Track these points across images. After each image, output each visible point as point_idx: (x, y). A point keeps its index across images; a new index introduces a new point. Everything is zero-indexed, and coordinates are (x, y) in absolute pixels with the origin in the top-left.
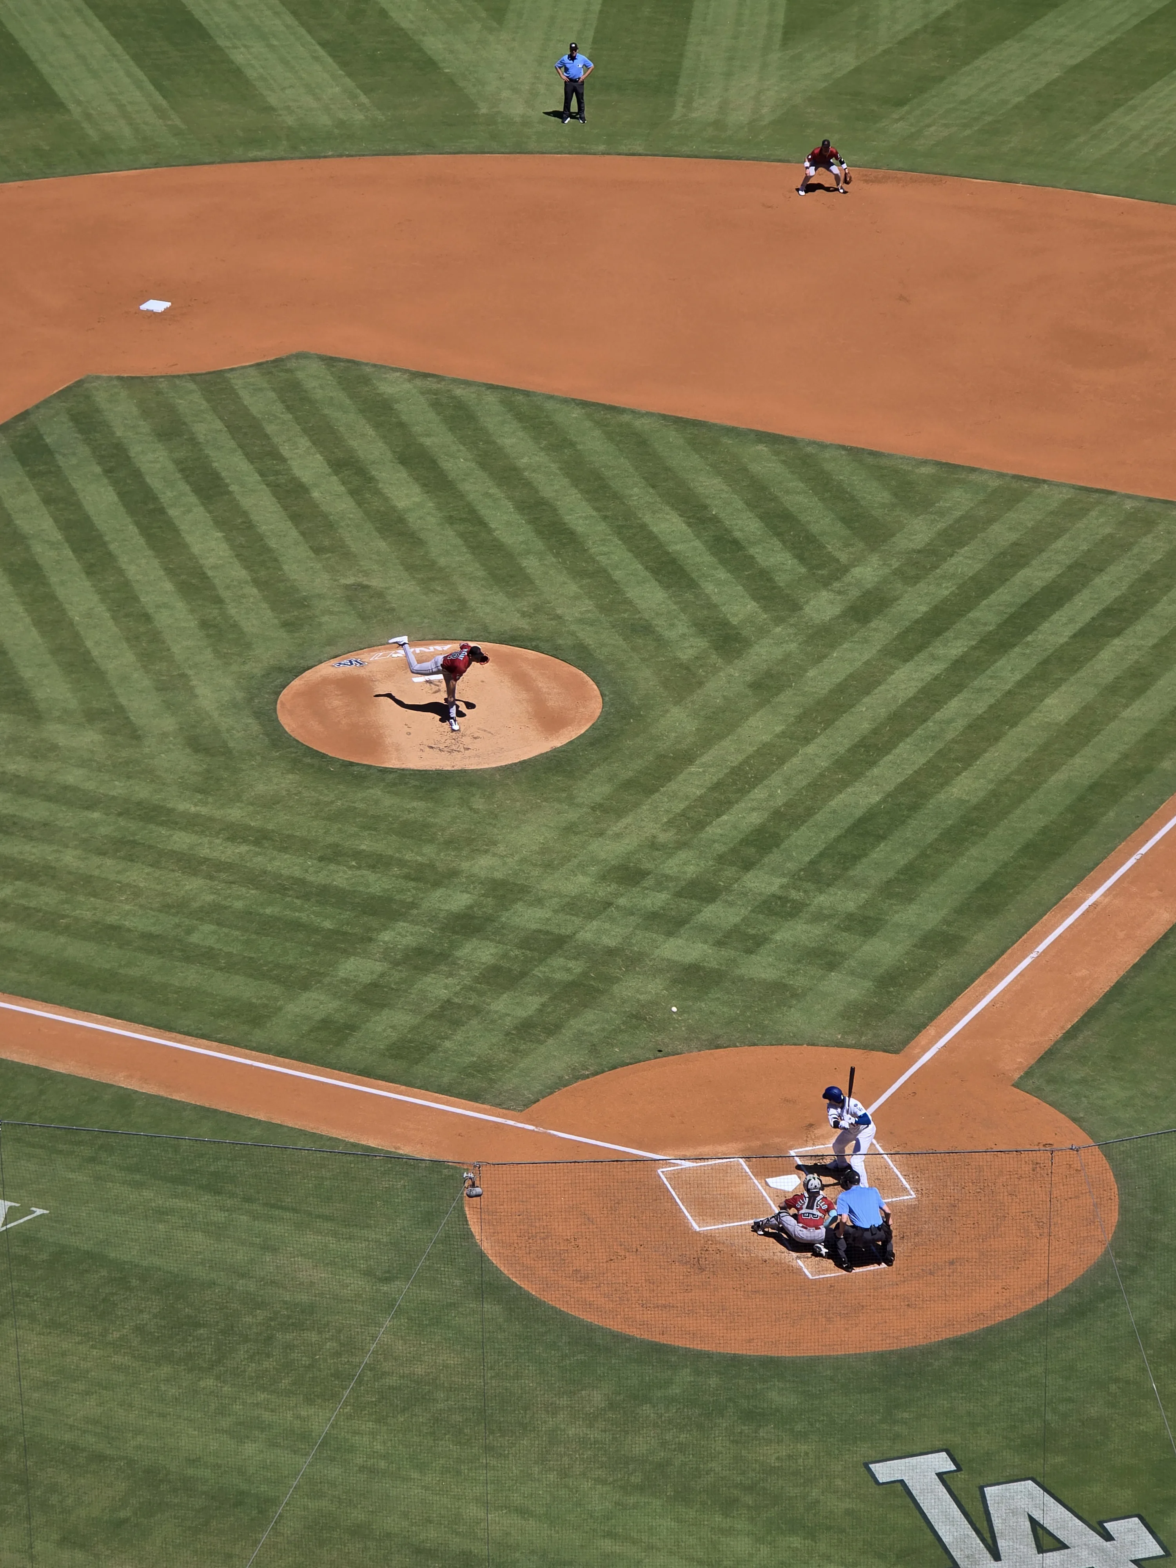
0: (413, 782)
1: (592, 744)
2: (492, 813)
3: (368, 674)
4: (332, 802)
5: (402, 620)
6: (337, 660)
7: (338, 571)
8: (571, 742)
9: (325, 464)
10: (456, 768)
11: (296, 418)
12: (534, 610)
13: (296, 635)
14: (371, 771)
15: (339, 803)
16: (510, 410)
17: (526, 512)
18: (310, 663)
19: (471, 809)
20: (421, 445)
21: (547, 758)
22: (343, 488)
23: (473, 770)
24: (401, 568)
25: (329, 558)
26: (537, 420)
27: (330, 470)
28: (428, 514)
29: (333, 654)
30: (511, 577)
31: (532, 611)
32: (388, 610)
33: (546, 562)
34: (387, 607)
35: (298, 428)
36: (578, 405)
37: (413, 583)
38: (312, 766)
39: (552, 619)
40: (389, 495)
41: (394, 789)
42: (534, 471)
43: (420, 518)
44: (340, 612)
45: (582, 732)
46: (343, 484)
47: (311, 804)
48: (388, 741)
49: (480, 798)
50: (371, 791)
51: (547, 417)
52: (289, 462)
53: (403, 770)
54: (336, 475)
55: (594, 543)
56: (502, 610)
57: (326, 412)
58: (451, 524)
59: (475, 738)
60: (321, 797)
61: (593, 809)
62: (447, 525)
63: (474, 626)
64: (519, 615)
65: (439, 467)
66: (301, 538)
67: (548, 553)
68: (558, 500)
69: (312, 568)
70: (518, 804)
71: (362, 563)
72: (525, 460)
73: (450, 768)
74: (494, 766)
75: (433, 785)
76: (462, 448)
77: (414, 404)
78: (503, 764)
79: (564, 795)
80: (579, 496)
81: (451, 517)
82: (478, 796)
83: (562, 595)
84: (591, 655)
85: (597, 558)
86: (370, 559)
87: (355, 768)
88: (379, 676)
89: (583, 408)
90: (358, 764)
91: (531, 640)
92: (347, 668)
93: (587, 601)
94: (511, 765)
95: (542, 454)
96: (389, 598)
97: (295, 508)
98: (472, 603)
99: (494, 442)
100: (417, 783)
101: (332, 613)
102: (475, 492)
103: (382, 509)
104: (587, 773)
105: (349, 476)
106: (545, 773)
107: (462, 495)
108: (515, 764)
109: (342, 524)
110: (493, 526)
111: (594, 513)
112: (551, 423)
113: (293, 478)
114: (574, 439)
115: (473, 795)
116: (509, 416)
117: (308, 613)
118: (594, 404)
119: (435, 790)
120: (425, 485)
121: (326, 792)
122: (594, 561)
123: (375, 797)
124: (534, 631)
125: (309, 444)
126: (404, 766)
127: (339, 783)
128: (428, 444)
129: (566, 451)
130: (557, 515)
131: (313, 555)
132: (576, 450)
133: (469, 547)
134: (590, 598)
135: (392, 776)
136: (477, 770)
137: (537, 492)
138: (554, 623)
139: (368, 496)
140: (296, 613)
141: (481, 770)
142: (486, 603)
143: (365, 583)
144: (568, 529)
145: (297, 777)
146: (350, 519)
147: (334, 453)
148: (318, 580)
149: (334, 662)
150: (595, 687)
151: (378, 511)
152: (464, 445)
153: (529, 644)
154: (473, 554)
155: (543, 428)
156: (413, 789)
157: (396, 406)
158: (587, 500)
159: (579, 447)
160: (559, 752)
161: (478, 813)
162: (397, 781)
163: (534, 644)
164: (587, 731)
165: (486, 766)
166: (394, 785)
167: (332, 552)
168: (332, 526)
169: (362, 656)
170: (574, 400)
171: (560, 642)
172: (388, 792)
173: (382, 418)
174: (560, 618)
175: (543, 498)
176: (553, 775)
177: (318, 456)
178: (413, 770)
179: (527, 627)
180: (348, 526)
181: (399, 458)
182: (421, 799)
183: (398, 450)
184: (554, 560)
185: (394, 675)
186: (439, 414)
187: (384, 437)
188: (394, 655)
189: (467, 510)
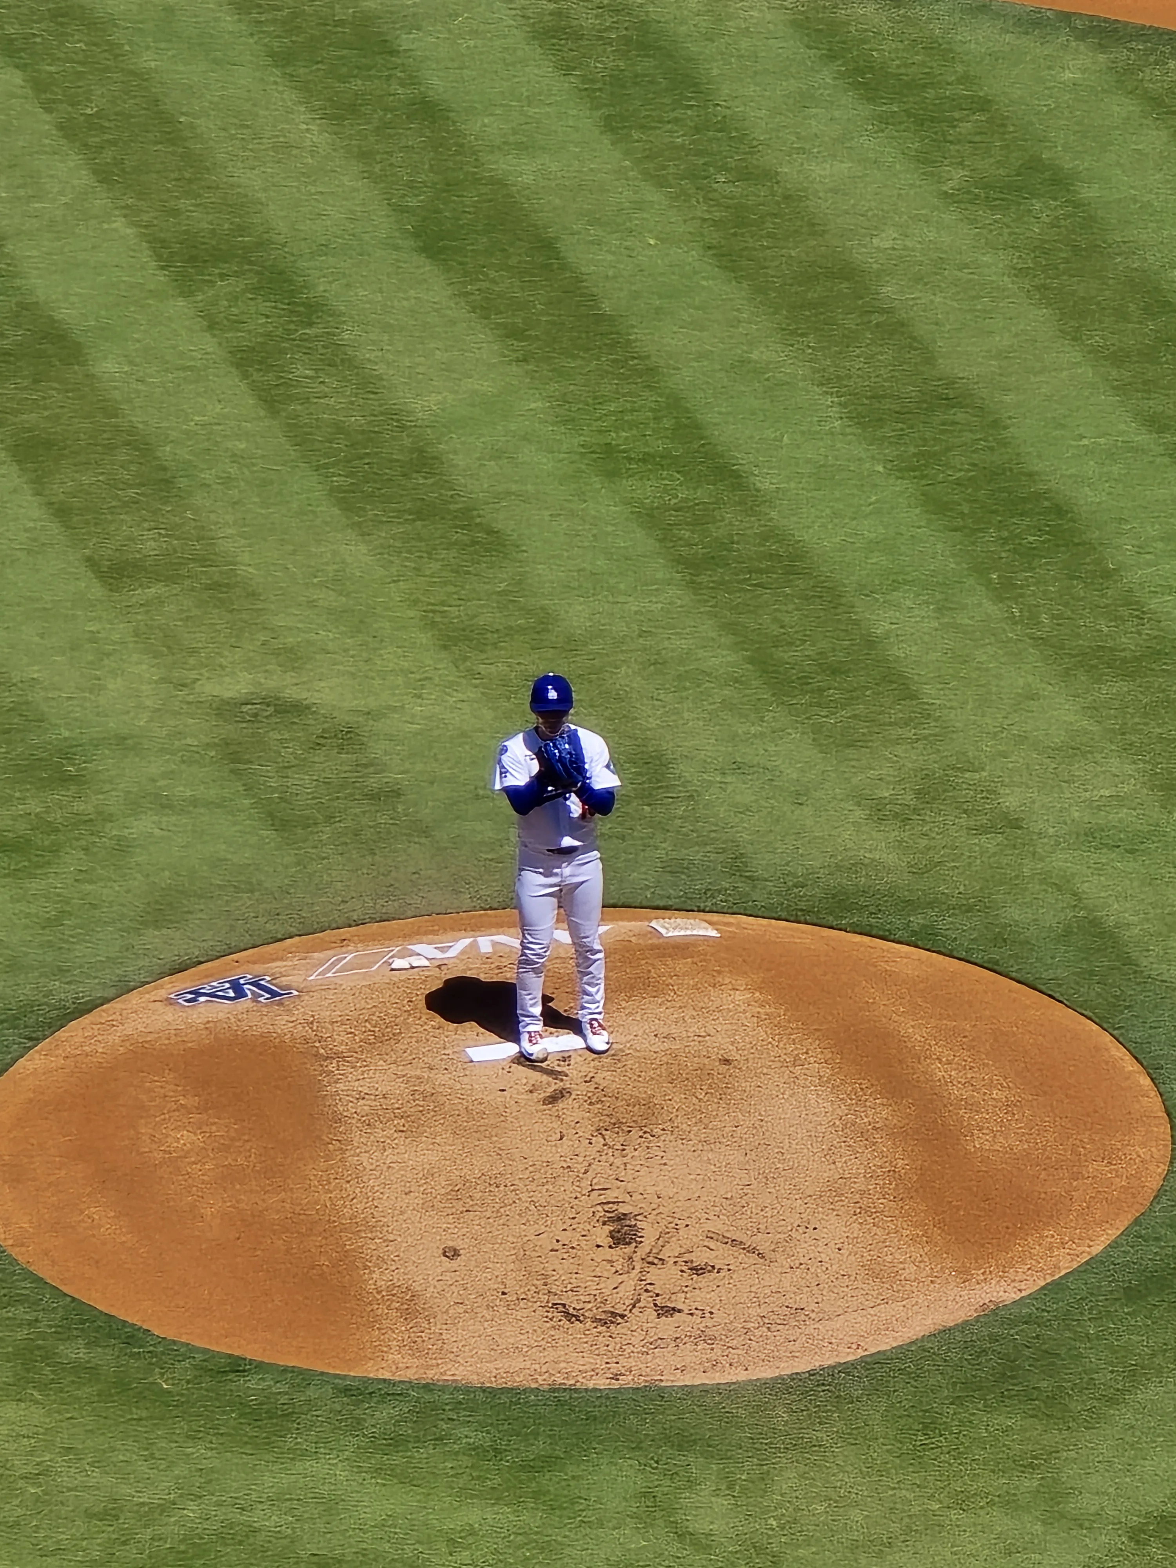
0: (469, 1435)
1: (1131, 1294)
2: (759, 1550)
3: (300, 1031)
4: (165, 1508)
5: (426, 832)
6: (184, 982)
7: (193, 651)
8: (1054, 1289)
9: (145, 256)
10: (626, 1381)
11: (39, 86)
12: (919, 794)
13: (34, 886)
14: (312, 1392)
15: (192, 1511)
16: (832, 57)
17: (887, 431)
18: (88, 989)
19: (682, 1535)
20: (499, 183)
21: (966, 1345)
22: (209, 343)
23: (688, 1390)
24: (424, 638)
25: (160, 601)
26: (930, 93)
27: (162, 277)
28: (525, 438)
29: (169, 956)
30: (835, 671)
31: (909, 798)
32: (374, 797)
33: (963, 619)
34: (373, 782)
35: (45, 122)
36: (1082, 35)
37: (472, 694)
38: (91, 1372)
39: (981, 830)
40: (381, 369)
41: (397, 1459)
42: (918, 279)
43: (497, 455)
44: (194, 802)
45: (1097, 1249)
46: (212, 326)
47: (89, 1515)
48: (378, 1278)
49: (716, 1492)
50: (310, 1466)
51: (964, 79)
52: (9, 248)
53: (428, 1387)
54: (187, 294)
55: (1140, 550)
56: (799, 797)
57: (148, 61)
58: (612, 475)
59: (698, 1270)
60: (126, 1490)
61: (1137, 1535)
62: (596, 481)
63: (695, 854)
64: (859, 814)
65: (564, 267)
66: (54, 528)
67: (971, 581)
68: (1007, 390)
69: (93, 638)
70: (856, 1515)
71: (279, 621)
72: (885, 240)
73: (602, 1383)
74: (767, 1373)
75: (540, 1446)
76: (653, 195)
77: (475, 33)
78: (802, 1366)
79: (1029, 1483)
80: (1087, 372)
81: (609, 450)
82: (706, 1489)
83: (1022, 739)
84: (1128, 961)
85: (1153, 604)
86: (311, 604)
87: (253, 1383)
88: (341, 1040)
89: (1102, 47)
90: (260, 1367)
91: (910, 905)
92: (222, 1010)
93: (1114, 764)
94: (834, 1371)
95: (949, 218)
96: (378, 749)
97: (30, 418)
98: (686, 770)
99: (769, 176)
100: (475, 1437)
101: (165, 805)
102: (699, 357)
103: (356, 420)
104: (1112, 1401)
105: (234, 299)
106: (957, 1401)
107: (652, 371)
108: (846, 1368)
109: (207, 476)
110: (765, 484)
111: (1143, 438)
112: (983, 105)
113: (23, 306)
114: (1068, 163)
115: (691, 1484)
116: (826, 76)
117: (79, 806)
118: (1142, 33)
119: (548, 1462)
120: (513, 333)
121: (143, 1467)
122: (1141, 614)
123: (325, 1489)
124: (918, 872)
125: (84, 178)
126: (432, 1374)
127: (192, 1438)
128: (527, 179)
129: (1038, 205)
130: (1004, 443)
131: (97, 590)
132: (1077, 205)
133: (680, 561)
134: (1127, 748)
135: (386, 1412)
136: (705, 1390)
137: (930, 359)
138: (990, 842)
139: (302, 371)
140: (34, 806)
141: (717, 1389)
142: (739, 768)
143: (292, 693)
144: (1039, 496)
145: (37, 1415)
146: (235, 458)
147: (175, 212)
148: (114, 685)
149: (171, 986)
150: (1146, 1081)
151: (340, 428)
152: (661, 183)
153: (897, 922)
154: (693, 585)
155: (952, 123)
156: (466, 1461)
157: (405, 41)
158: (1120, 389)
159: (1088, 192)
160: (1012, 1323)
161: (706, 1548)
162: (407, 1430)
163: (917, 920)
164: (1114, 1245)
165: (741, 1376)
166: (396, 1442)
167: (170, 580)
168: (168, 482)
169: (276, 966)
170: (1066, 17)
171: (1014, 913)
172: (377, 1471)
173: (357, 84)
174: (1015, 824)
175: (951, 383)
176: (988, 1409)
177: (119, 224)
178: (468, 1390)
179: (891, 858)
180: (227, 481)
181: (417, 235)
182: (496, 1497)
183: (413, 202)
184: (991, 608)
185: (396, 1037)
186: (566, 69)
187: (364, 155)
188: (398, 963)
189: (667, 423)
